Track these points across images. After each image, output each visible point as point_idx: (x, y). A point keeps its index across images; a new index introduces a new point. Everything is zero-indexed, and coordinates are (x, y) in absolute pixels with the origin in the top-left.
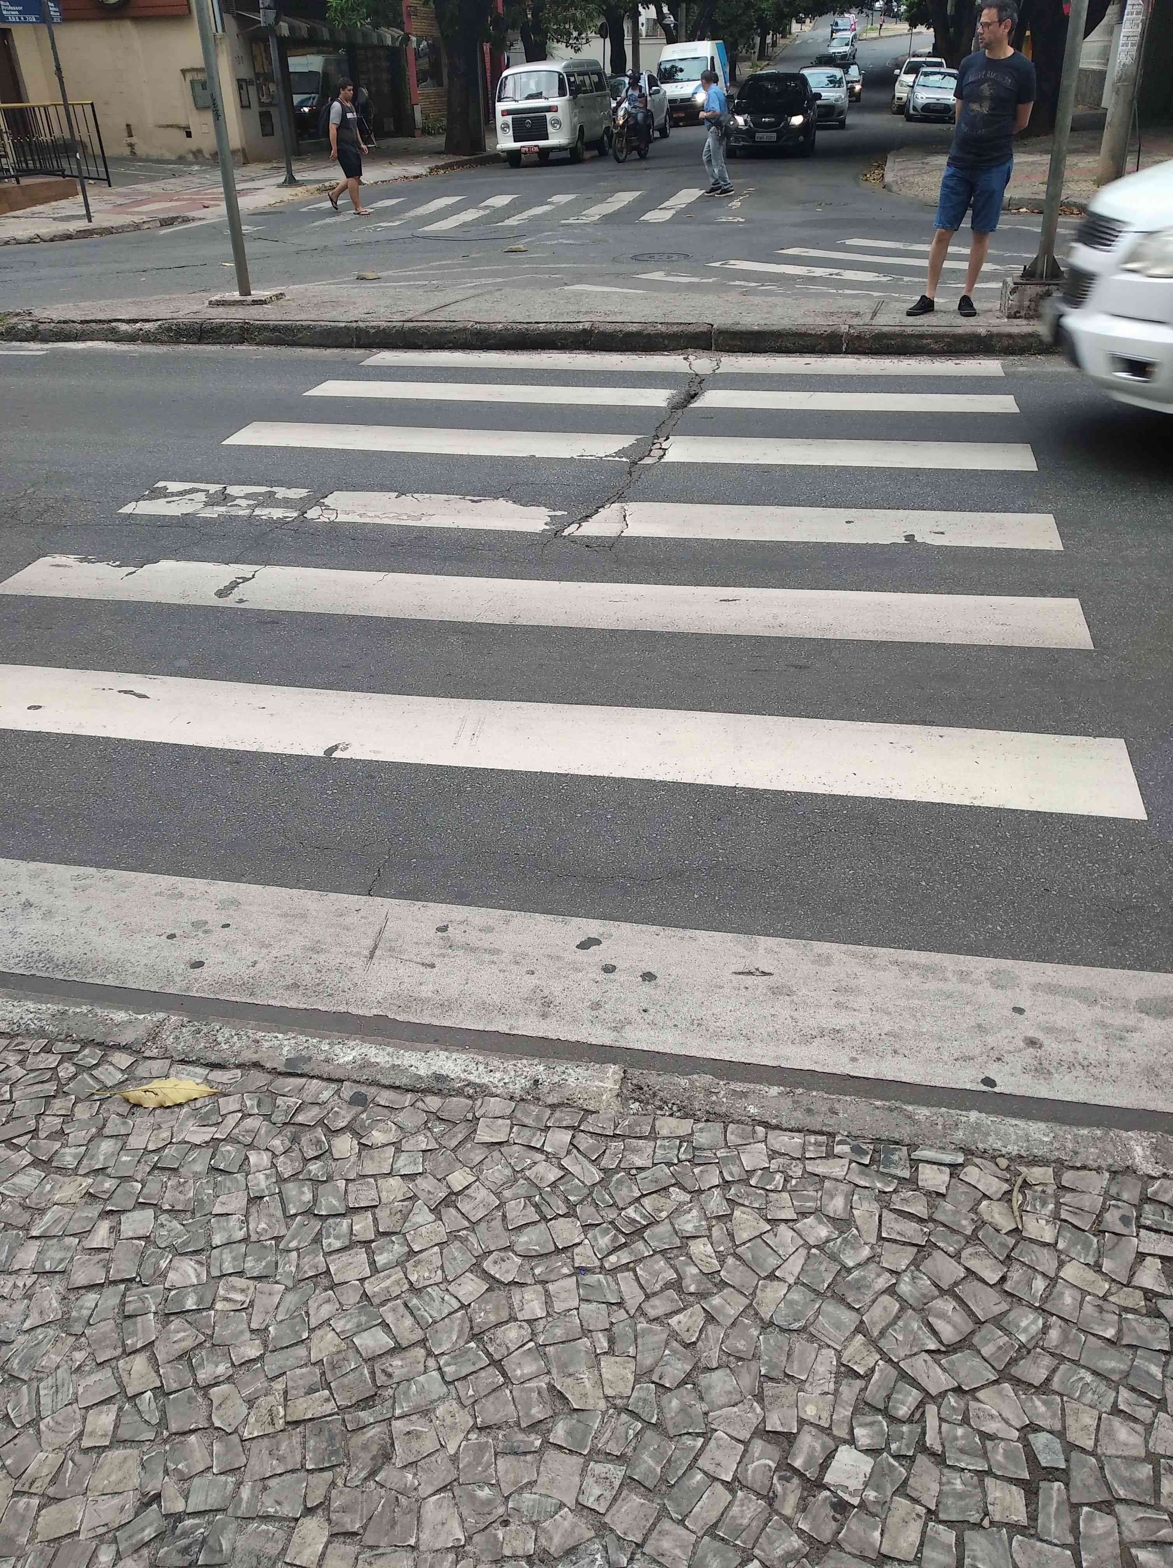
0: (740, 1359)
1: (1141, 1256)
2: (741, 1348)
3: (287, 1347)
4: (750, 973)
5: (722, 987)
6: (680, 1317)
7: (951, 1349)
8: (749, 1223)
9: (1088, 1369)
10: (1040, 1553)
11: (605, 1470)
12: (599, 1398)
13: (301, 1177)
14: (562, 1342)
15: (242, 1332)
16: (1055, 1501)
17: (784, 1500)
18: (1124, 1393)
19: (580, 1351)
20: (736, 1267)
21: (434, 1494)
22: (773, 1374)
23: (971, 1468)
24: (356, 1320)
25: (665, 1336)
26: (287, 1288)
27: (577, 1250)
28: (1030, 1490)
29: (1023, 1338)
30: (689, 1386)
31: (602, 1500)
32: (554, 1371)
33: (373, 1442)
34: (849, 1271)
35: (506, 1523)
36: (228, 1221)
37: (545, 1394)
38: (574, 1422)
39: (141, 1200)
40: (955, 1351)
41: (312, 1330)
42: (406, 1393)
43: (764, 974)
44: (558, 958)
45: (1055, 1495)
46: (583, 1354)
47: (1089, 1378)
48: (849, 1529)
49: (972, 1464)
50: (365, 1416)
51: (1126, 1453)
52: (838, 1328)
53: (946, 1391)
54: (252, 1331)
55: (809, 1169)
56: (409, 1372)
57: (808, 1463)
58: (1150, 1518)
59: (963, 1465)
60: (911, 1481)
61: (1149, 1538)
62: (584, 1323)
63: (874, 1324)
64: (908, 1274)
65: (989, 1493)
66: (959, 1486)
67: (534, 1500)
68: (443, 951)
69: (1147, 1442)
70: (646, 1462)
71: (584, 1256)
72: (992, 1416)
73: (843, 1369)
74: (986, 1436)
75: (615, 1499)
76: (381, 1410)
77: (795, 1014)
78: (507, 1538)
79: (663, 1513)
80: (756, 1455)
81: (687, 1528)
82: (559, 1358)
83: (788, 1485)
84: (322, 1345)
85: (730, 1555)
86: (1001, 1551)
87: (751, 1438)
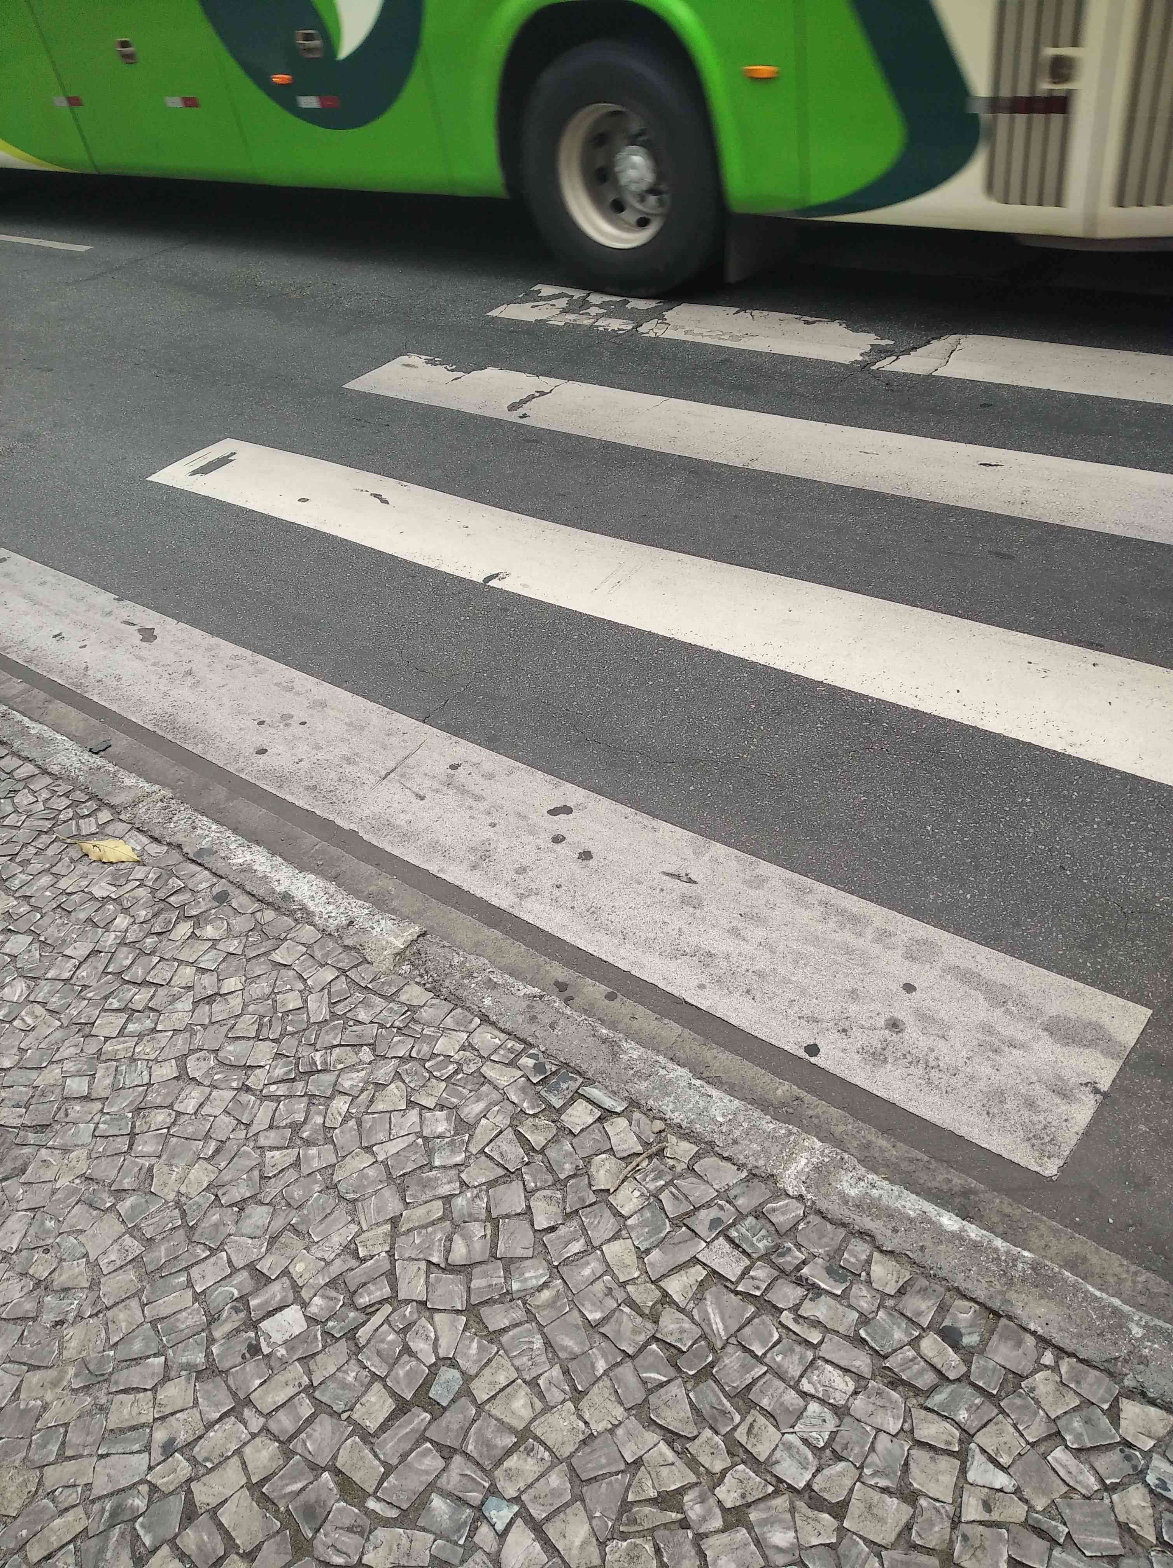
0: (289, 1205)
1: (695, 1261)
2: (296, 1196)
3: (29, 1069)
4: (678, 877)
5: (640, 883)
6: (276, 1153)
7: (450, 1268)
8: (393, 1097)
9: (544, 1336)
10: (362, 1458)
11: (130, 1244)
12: (173, 1191)
13: (137, 945)
14: (186, 1139)
15: (13, 1047)
16: (411, 1427)
17: (221, 1325)
18: (556, 1371)
19: (191, 1149)
20: (351, 1129)
21: (25, 1210)
22: (299, 1228)
23: (373, 1369)
24: (80, 1066)
25: (254, 1163)
26: (61, 1026)
27: (257, 1071)
28: (402, 1408)
29: (516, 1286)
30: (236, 1209)
31: (112, 1264)
32: (164, 1157)
33: (22, 1158)
34: (432, 1168)
35: (47, 1251)
36: (68, 962)
37: (144, 1170)
38: (144, 1200)
39: (32, 928)
40: (452, 1272)
41: (51, 1062)
42: (65, 1133)
43: (691, 881)
44: (525, 818)
45: (416, 1422)
46: (192, 1152)
47: (538, 1343)
48: (244, 1369)
49: (376, 1367)
50: (31, 1137)
51: (507, 1420)
52: (378, 1212)
53: (413, 1301)
54: (19, 1048)
55: (484, 1070)
56: (79, 1118)
57: (260, 1306)
58: (473, 1479)
59: (368, 1364)
60: (318, 1357)
61: (457, 1493)
62: (212, 1130)
63: (409, 1220)
64: (475, 1192)
65: (368, 1394)
66: (350, 1378)
67: (73, 1243)
68: (441, 787)
69: (534, 1419)
70: (160, 1251)
71: (257, 1079)
72: (427, 1337)
73: (353, 1246)
74: (407, 1350)
75: (121, 1267)
76: (42, 1138)
77: (686, 928)
78: (38, 1262)
79: (138, 1294)
80: (235, 1282)
81: (143, 1311)
82: (174, 1149)
83: (235, 1315)
84: (48, 1076)
85: (153, 1345)
86: (335, 1441)
87: (243, 1268)
